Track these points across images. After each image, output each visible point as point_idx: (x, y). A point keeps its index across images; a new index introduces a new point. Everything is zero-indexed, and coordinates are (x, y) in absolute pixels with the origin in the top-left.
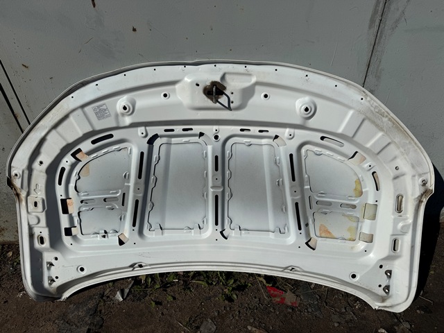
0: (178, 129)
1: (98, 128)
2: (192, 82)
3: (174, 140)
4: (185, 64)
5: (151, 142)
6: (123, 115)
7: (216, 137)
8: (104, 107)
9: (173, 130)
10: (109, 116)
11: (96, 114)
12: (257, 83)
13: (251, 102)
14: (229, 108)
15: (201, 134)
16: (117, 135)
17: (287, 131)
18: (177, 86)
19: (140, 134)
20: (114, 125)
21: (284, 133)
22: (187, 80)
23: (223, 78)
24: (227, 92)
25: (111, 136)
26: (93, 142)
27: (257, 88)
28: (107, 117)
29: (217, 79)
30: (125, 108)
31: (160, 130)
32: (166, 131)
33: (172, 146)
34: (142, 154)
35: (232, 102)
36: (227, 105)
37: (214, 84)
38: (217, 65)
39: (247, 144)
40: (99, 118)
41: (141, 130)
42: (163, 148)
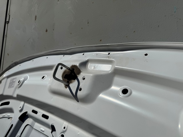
0: (40, 113)
3: (36, 125)
4: (65, 54)
8: (15, 80)
9: (36, 113)
10: (13, 86)
11: (10, 83)
14: (75, 97)
15: (53, 129)
19: (19, 107)
23: (84, 64)
25: (8, 103)
26: (1, 105)
30: (19, 82)
32: (33, 111)
34: (11, 126)
38: (85, 53)
40: (9, 87)
41: (21, 104)
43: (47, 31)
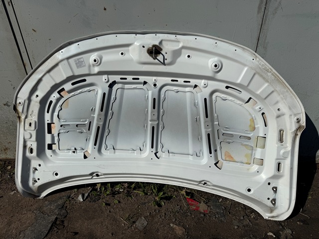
0: (130, 78)
1: (77, 74)
2: (140, 45)
3: (126, 86)
4: (136, 33)
5: (111, 86)
6: (94, 65)
7: (155, 85)
8: (82, 60)
9: (126, 79)
10: (85, 66)
11: (76, 64)
12: (183, 47)
13: (179, 60)
14: (164, 64)
15: (145, 83)
16: (89, 80)
17: (203, 82)
18: (130, 48)
19: (104, 80)
20: (87, 72)
21: (201, 83)
22: (137, 44)
23: (161, 43)
24: (163, 52)
25: (85, 80)
26: (73, 84)
27: (183, 51)
28: (83, 67)
29: (157, 43)
30: (95, 61)
31: (117, 78)
32: (121, 79)
33: (125, 91)
34: (104, 94)
35: (166, 59)
36: (162, 61)
37: (154, 46)
38: (157, 34)
39: (176, 91)
40: (78, 67)
41: (105, 77)
42: (119, 91)
43: (105, 9)
